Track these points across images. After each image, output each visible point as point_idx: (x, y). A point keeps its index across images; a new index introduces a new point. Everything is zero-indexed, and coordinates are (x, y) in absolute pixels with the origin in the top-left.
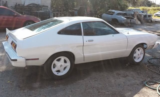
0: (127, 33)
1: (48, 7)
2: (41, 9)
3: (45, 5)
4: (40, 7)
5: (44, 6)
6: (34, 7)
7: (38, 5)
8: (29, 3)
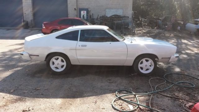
0: (131, 42)
1: (128, 17)
2: (121, 20)
3: (127, 15)
4: (121, 18)
5: (125, 17)
6: (115, 18)
7: (119, 16)
8: (112, 15)
